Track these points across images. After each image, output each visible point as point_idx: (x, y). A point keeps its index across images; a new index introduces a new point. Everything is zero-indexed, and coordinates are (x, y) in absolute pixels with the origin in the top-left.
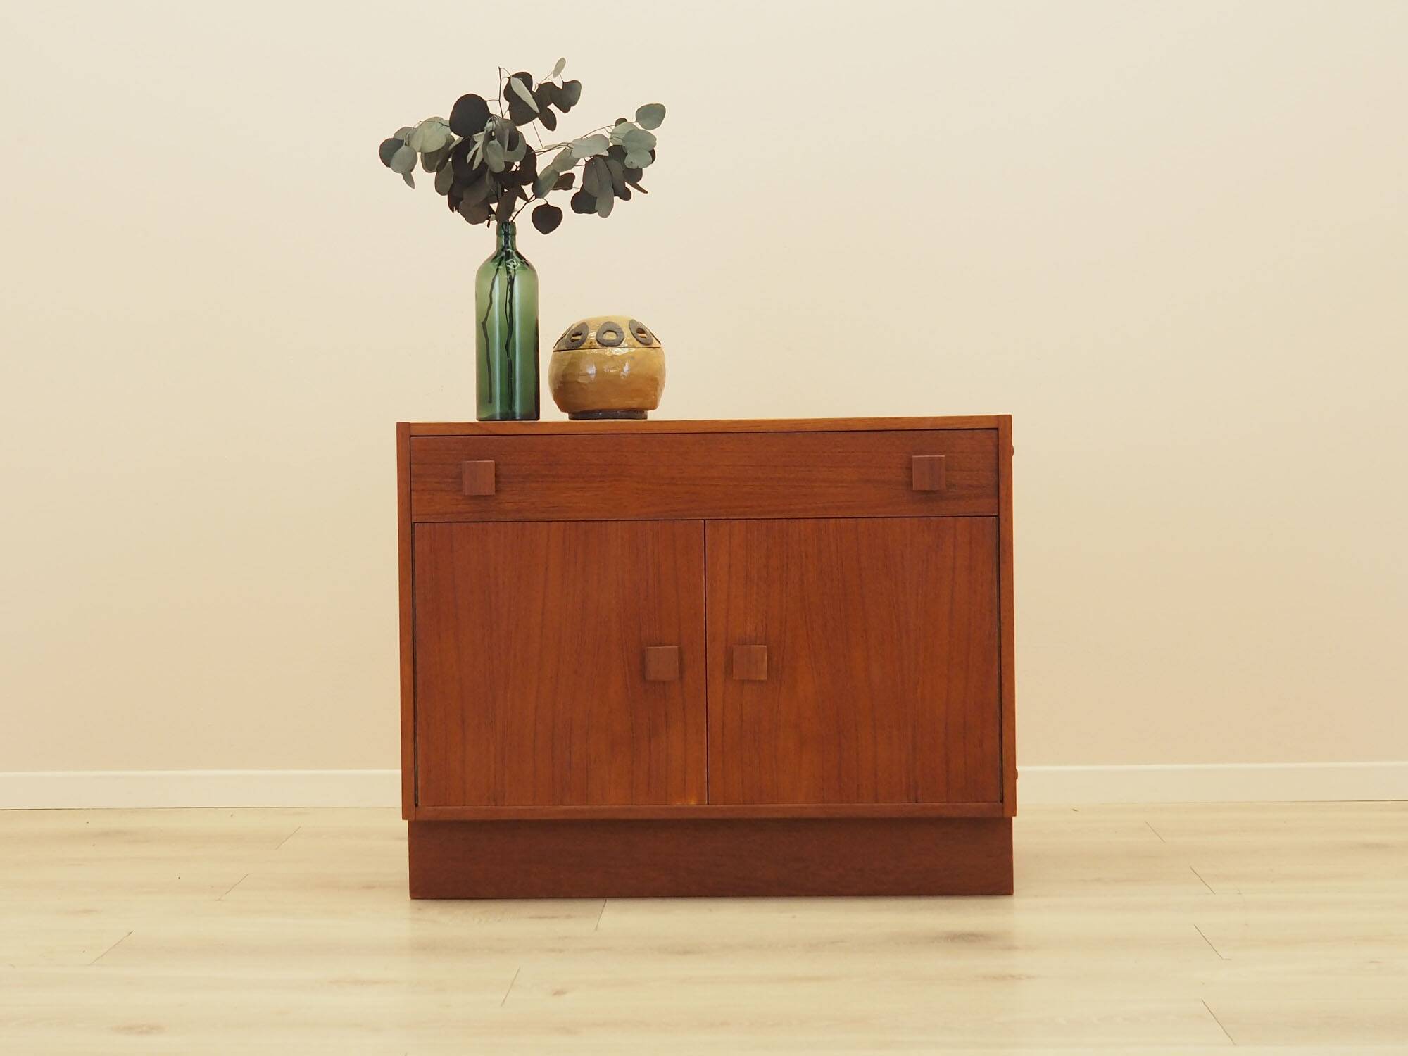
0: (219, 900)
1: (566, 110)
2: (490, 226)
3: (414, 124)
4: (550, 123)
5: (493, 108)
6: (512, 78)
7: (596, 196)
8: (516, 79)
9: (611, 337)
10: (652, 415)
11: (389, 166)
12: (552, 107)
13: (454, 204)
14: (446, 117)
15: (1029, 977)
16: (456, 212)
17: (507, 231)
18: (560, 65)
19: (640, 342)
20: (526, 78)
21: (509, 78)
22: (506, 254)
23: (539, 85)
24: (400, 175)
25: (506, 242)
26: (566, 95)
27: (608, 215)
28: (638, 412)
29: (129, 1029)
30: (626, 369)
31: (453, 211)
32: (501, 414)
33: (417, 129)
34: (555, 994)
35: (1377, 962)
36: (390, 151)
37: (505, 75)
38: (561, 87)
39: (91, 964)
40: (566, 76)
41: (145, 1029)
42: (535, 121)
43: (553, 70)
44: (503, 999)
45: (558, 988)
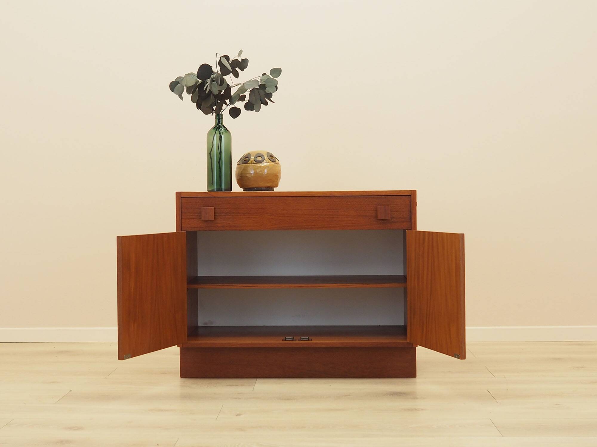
0: (105, 378)
1: (242, 70)
2: (213, 115)
3: (183, 75)
4: (236, 75)
5: (214, 69)
6: (221, 58)
7: (254, 104)
8: (223, 58)
9: (259, 159)
10: (276, 190)
11: (173, 92)
12: (237, 69)
13: (199, 107)
14: (196, 72)
15: (422, 410)
16: (199, 110)
17: (219, 117)
18: (240, 53)
19: (271, 161)
20: (227, 58)
22: (219, 126)
23: (232, 60)
24: (178, 95)
25: (219, 122)
26: (243, 64)
27: (259, 111)
28: (270, 188)
29: (70, 428)
30: (266, 171)
32: (217, 189)
33: (184, 77)
34: (237, 415)
35: (559, 404)
36: (173, 86)
37: (219, 56)
38: (241, 61)
39: (55, 403)
40: (243, 57)
41: (76, 428)
42: (230, 74)
43: (238, 54)
44: (217, 417)
45: (238, 413)
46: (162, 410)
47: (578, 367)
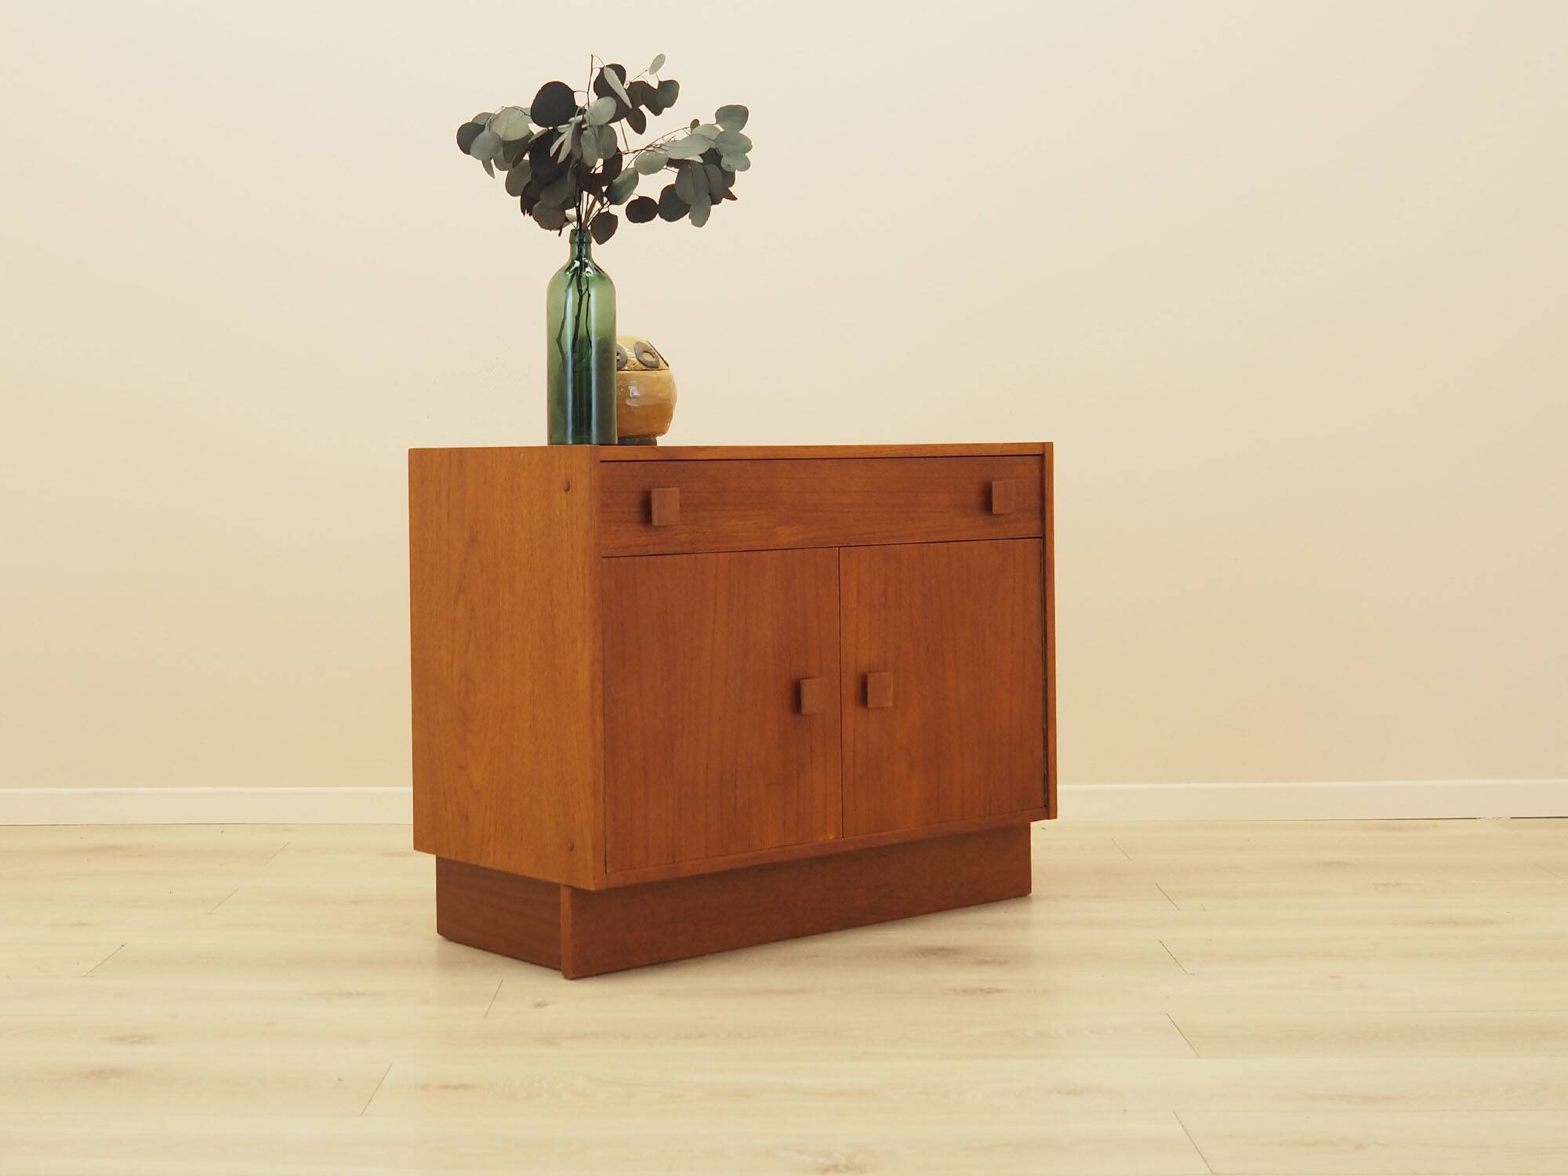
0: (207, 914)
1: (657, 111)
2: (562, 235)
3: (494, 109)
4: (639, 126)
5: (580, 101)
6: (605, 69)
7: (689, 204)
8: (608, 69)
11: (469, 154)
12: (643, 108)
13: (526, 207)
14: (527, 103)
15: (998, 991)
16: (527, 215)
17: (582, 239)
18: (658, 62)
20: (620, 71)
21: (602, 69)
22: (580, 263)
23: (631, 83)
24: (480, 162)
25: (580, 251)
26: (662, 96)
27: (704, 224)
28: (649, 438)
29: (122, 1039)
31: (524, 214)
33: (497, 117)
35: (1338, 977)
36: (468, 136)
37: (598, 65)
38: (656, 87)
39: (85, 976)
40: (664, 75)
41: (137, 1039)
42: (622, 121)
43: (649, 67)
44: (486, 1010)
45: (539, 1000)
46: (350, 994)
47: (1385, 885)
